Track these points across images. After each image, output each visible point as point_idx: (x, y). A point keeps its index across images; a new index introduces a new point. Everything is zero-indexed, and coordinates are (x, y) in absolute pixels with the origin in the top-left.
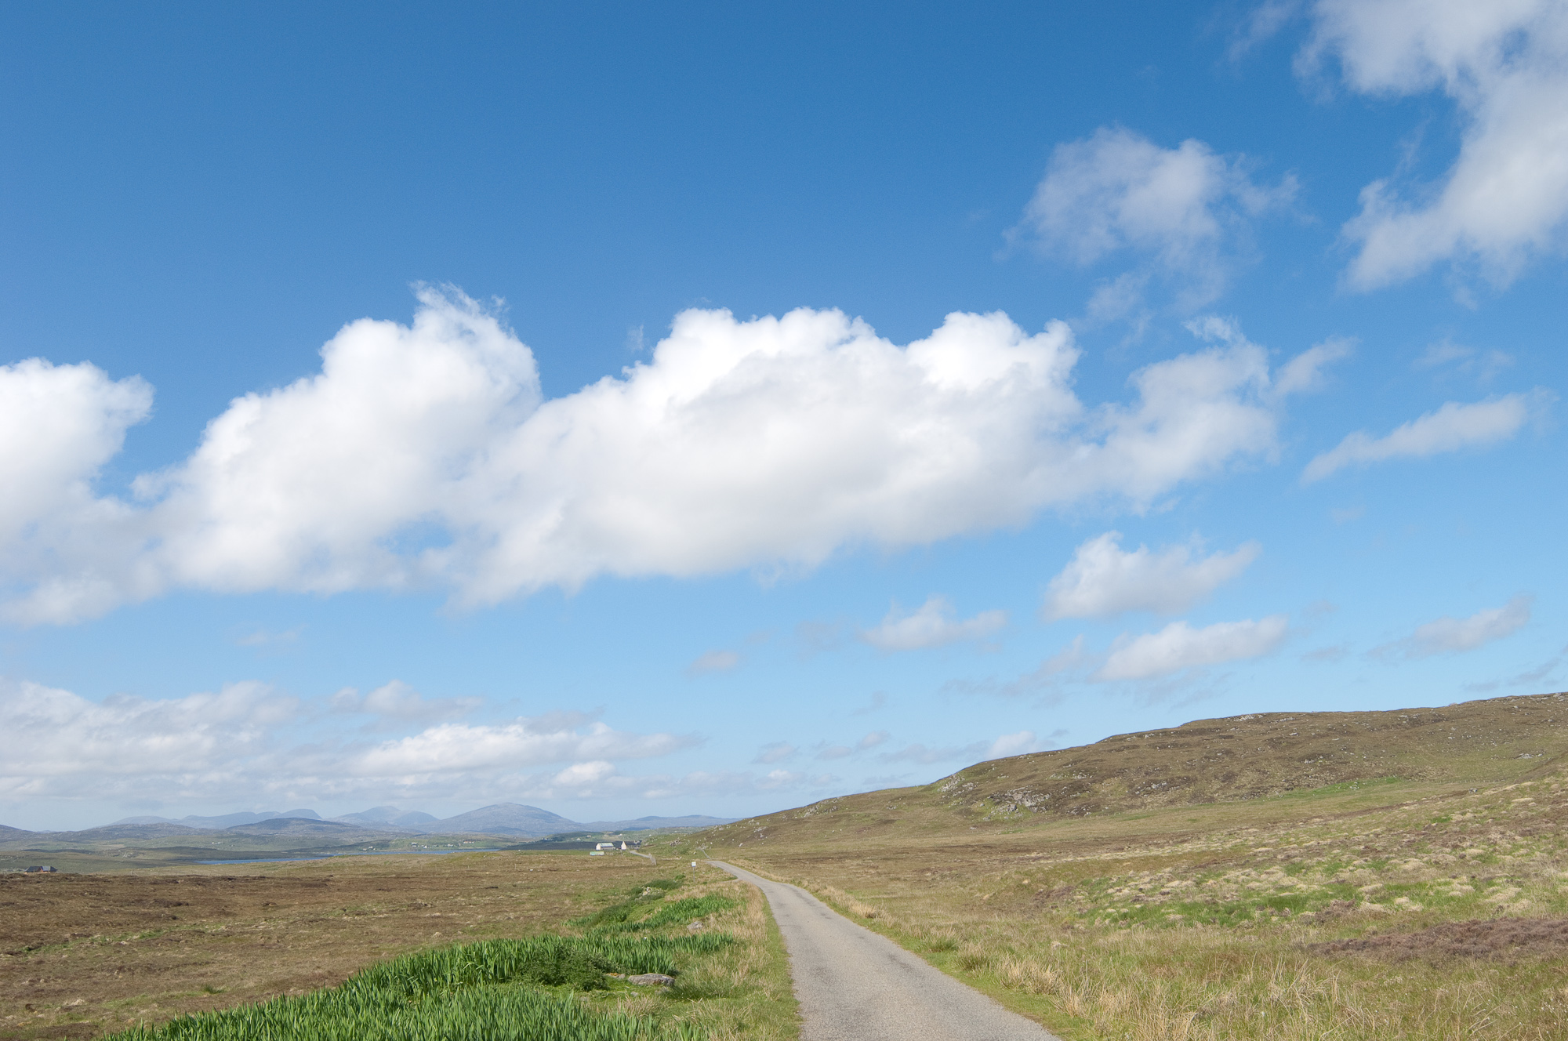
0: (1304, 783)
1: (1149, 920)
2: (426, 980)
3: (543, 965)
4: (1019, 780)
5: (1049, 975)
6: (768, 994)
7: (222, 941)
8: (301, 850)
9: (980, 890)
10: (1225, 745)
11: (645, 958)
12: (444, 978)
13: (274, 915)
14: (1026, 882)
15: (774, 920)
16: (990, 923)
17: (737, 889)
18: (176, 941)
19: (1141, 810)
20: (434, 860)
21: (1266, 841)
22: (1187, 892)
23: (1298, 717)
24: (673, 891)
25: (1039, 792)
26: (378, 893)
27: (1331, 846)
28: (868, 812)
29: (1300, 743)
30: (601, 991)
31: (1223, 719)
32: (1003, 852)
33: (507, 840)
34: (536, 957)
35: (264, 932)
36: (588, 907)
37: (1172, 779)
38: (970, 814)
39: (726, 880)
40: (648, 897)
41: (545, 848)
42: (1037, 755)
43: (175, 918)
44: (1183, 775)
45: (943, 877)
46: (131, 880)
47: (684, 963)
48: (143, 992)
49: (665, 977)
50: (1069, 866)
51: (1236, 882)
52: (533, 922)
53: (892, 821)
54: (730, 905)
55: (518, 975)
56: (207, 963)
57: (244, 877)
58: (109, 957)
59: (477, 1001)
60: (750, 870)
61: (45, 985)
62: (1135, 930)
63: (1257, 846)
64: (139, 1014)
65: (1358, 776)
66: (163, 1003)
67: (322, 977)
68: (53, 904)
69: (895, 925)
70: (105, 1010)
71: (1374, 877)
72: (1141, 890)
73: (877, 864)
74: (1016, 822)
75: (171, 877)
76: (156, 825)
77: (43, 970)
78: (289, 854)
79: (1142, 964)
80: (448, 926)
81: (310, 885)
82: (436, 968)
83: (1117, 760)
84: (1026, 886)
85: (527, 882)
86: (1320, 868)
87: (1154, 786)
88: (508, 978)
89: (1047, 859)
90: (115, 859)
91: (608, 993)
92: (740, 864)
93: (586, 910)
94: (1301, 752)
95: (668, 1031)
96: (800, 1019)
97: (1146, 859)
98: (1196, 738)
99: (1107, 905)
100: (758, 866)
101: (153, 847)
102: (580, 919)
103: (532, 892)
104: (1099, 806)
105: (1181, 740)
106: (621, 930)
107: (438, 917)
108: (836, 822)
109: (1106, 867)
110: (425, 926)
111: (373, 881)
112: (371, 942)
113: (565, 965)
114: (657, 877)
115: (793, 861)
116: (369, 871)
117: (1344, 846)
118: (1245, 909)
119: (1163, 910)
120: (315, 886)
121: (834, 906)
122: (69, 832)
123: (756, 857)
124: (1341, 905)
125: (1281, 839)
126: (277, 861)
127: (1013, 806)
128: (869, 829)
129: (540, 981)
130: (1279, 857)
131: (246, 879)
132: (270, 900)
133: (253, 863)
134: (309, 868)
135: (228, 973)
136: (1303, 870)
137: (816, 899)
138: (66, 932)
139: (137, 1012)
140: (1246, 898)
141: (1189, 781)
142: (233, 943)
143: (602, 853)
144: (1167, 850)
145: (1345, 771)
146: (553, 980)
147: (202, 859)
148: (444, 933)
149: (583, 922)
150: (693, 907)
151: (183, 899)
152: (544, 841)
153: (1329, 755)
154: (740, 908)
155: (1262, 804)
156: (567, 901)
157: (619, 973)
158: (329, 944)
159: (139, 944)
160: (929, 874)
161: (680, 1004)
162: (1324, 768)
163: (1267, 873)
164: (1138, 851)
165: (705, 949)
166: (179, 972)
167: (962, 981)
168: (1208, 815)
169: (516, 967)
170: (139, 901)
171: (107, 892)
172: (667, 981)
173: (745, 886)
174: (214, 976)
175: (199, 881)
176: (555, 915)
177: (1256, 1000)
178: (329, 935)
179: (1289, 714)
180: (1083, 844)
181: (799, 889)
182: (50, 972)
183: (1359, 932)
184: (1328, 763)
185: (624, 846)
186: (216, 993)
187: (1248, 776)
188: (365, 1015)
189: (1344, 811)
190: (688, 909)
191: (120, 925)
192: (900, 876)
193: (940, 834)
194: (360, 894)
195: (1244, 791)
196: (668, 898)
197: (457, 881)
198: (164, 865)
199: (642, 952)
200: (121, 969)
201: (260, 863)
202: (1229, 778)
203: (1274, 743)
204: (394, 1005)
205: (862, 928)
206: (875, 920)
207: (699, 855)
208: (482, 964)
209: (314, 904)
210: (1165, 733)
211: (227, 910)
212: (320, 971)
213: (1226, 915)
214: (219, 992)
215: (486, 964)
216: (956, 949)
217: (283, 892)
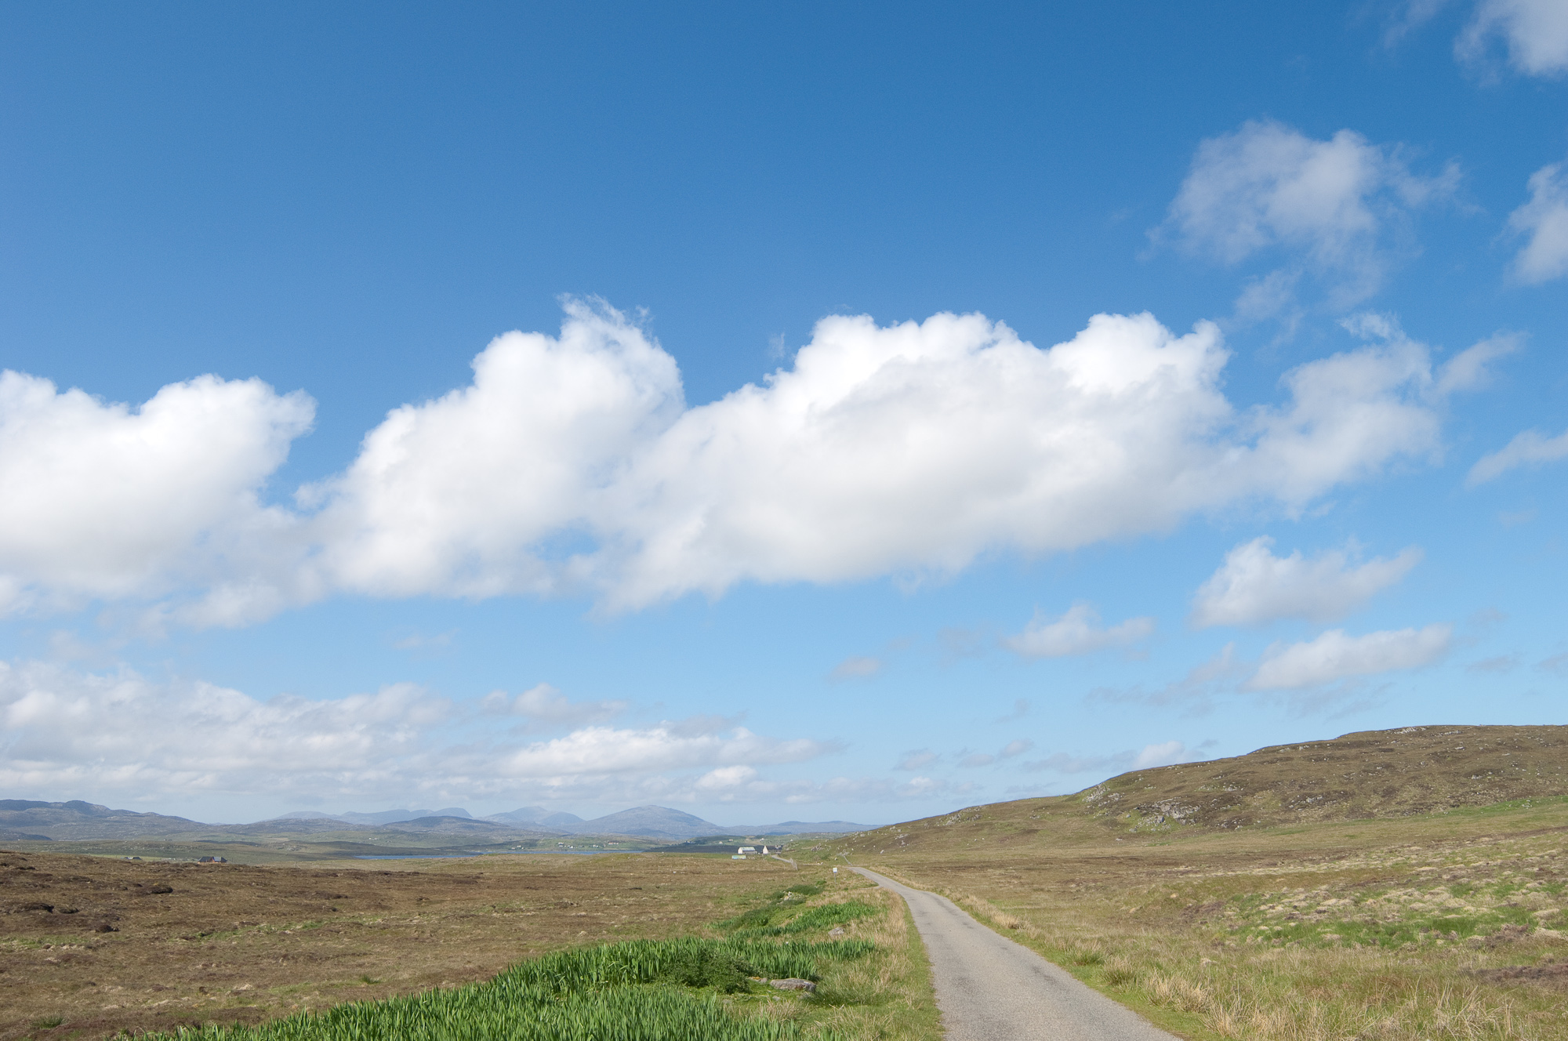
0: (1471, 799)
1: (1304, 939)
2: (573, 978)
3: (687, 967)
4: (1167, 792)
5: (1198, 993)
6: (910, 1003)
7: (379, 934)
8: (453, 848)
9: (1126, 904)
10: (1385, 758)
11: (787, 963)
12: (590, 976)
13: (428, 909)
14: (1174, 896)
15: (916, 928)
16: (1136, 938)
17: (878, 896)
18: (336, 932)
19: (1294, 825)
20: (580, 860)
21: (1430, 860)
22: (1345, 911)
23: (1464, 730)
24: (814, 896)
25: (1187, 804)
26: (526, 892)
27: (1501, 867)
28: (1011, 821)
29: (1467, 758)
30: (743, 994)
31: (1383, 731)
32: (1149, 865)
33: (651, 842)
34: (678, 959)
35: (417, 926)
36: (730, 910)
37: (1329, 793)
38: (1116, 826)
39: (867, 886)
40: (790, 902)
41: (688, 851)
42: (1185, 766)
43: (335, 910)
44: (1340, 789)
45: (1087, 888)
46: (294, 872)
47: (825, 968)
48: (305, 979)
49: (806, 982)
50: (1219, 880)
51: (1398, 902)
52: (676, 924)
53: (1035, 831)
54: (871, 911)
55: (662, 976)
56: (365, 954)
57: (400, 872)
58: (274, 945)
59: (622, 1000)
60: (891, 877)
61: (216, 969)
62: (1290, 948)
63: (1420, 865)
64: (302, 1001)
65: (1532, 794)
66: (324, 991)
67: (472, 972)
68: (224, 892)
69: (1039, 937)
70: (271, 996)
71: (1550, 901)
72: (1295, 907)
73: (1020, 874)
74: (1164, 834)
75: (331, 870)
76: (316, 820)
77: (214, 955)
78: (441, 851)
79: (1296, 984)
80: (593, 925)
81: (461, 882)
82: (582, 967)
83: (1269, 772)
84: (1173, 900)
85: (670, 884)
86: (1490, 890)
87: (1308, 800)
88: (652, 978)
89: (1196, 873)
90: (280, 851)
91: (750, 996)
92: (881, 871)
93: (728, 913)
94: (1467, 768)
95: (810, 1036)
96: (942, 1029)
97: (1301, 876)
98: (1354, 751)
99: (1259, 922)
100: (899, 874)
101: (315, 841)
102: (722, 922)
103: (675, 894)
104: (1250, 820)
105: (1338, 753)
106: (763, 934)
107: (584, 916)
108: (978, 830)
109: (1258, 883)
110: (571, 924)
111: (521, 880)
112: (519, 939)
113: (708, 967)
114: (798, 882)
115: (934, 869)
116: (517, 869)
117: (1516, 867)
118: (1408, 931)
119: (1319, 929)
120: (466, 883)
121: (976, 915)
122: (237, 825)
123: (898, 864)
124: (1514, 930)
125: (1447, 858)
126: (430, 858)
127: (1160, 818)
128: (1012, 838)
129: (683, 982)
130: (1445, 877)
131: (401, 874)
132: (424, 895)
133: (408, 859)
134: (460, 865)
135: (384, 965)
136: (1471, 892)
137: (958, 908)
138: (236, 920)
139: (300, 998)
140: (1409, 919)
141: (1346, 795)
142: (389, 936)
143: (744, 857)
144: (1323, 867)
145: (1516, 788)
146: (697, 982)
147: (360, 854)
148: (590, 933)
149: (725, 926)
150: (834, 913)
151: (342, 892)
152: (687, 844)
153: (1499, 771)
154: (881, 915)
155: (1425, 821)
156: (709, 904)
157: (761, 976)
158: (479, 940)
159: (302, 934)
160: (1073, 886)
161: (822, 1010)
162: (1493, 785)
163: (1432, 894)
164: (1292, 867)
165: (846, 955)
166: (339, 962)
167: (1108, 996)
168: (1367, 831)
169: (660, 970)
170: (302, 893)
171: (273, 883)
172: (808, 987)
173: (886, 893)
174: (371, 967)
175: (357, 875)
176: (698, 917)
177: (1420, 1026)
178: (479, 931)
179: (1454, 727)
180: (1235, 858)
181: (941, 897)
182: (221, 957)
183: (1533, 959)
184: (1497, 779)
185: (765, 851)
186: (373, 983)
187: (1410, 791)
188: (514, 1010)
189: (1515, 830)
190: (829, 915)
191: (284, 915)
192: (1043, 887)
193: (1084, 845)
194: (509, 892)
195: (1406, 807)
196: (809, 903)
197: (602, 882)
198: (325, 859)
199: (783, 957)
200: (285, 957)
201: (415, 859)
202: (1389, 793)
203: (1439, 758)
204: (542, 1002)
205: (1005, 939)
206: (1018, 931)
207: (840, 861)
208: (627, 964)
209: (465, 900)
210: (1321, 745)
211: (383, 904)
212: (471, 966)
213: (1388, 937)
214: (376, 982)
215: (631, 964)
216: (1102, 963)
217: (435, 888)
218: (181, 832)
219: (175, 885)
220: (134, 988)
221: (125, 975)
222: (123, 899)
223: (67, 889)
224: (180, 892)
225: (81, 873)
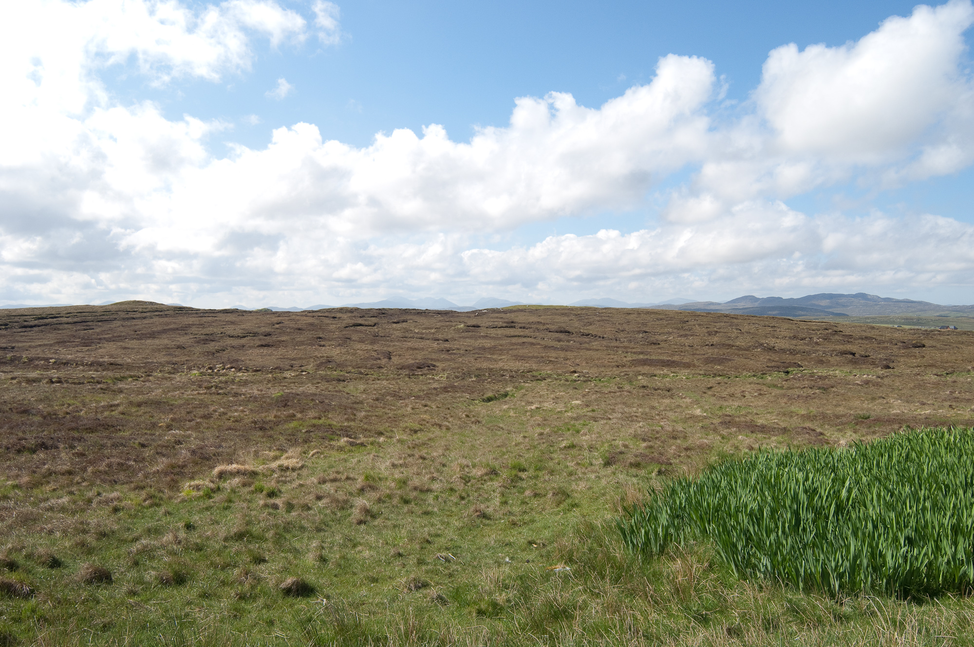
77: (957, 386)
122: (963, 306)
182: (962, 388)
218: (926, 310)
219: (927, 342)
220: (908, 402)
221: (902, 394)
222: (895, 350)
223: (862, 344)
224: (930, 347)
225: (869, 335)
